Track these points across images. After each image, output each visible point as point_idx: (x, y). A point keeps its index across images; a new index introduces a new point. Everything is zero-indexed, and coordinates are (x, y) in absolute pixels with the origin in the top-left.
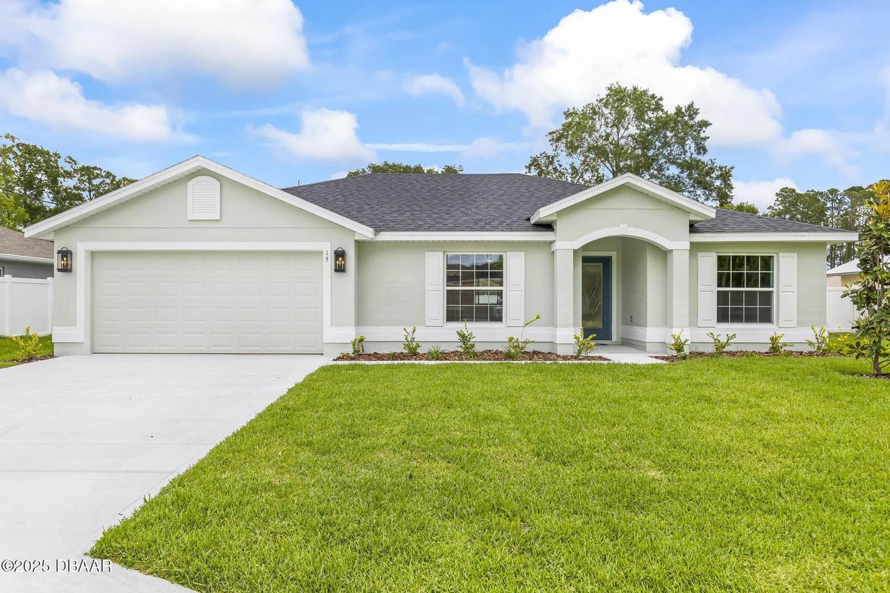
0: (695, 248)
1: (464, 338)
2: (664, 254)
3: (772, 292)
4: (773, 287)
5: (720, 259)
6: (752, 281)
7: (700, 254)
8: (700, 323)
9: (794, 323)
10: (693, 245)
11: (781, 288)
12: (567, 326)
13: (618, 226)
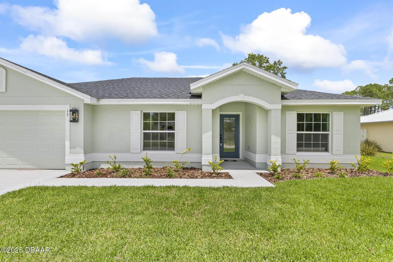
0: (285, 109)
1: (147, 161)
2: (266, 112)
3: (328, 134)
4: (329, 131)
5: (299, 115)
6: (317, 128)
7: (287, 112)
8: (287, 152)
9: (342, 152)
10: (283, 107)
11: (334, 132)
12: (209, 154)
13: (239, 95)
